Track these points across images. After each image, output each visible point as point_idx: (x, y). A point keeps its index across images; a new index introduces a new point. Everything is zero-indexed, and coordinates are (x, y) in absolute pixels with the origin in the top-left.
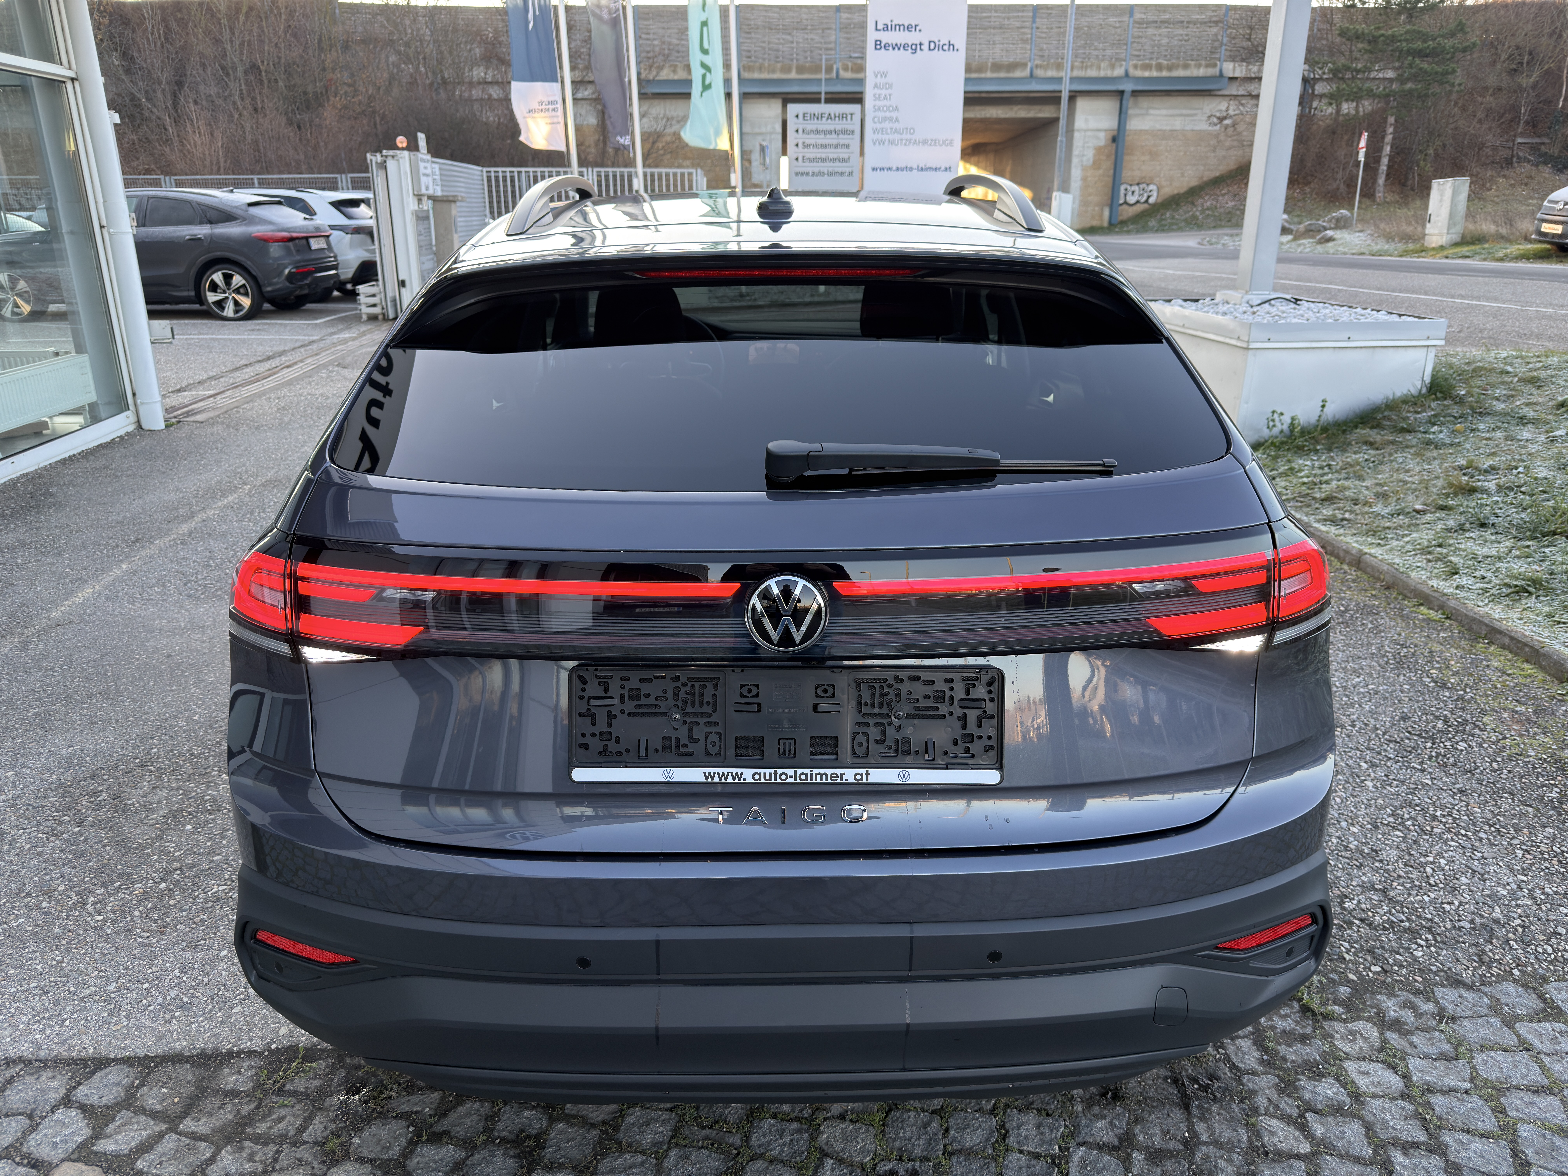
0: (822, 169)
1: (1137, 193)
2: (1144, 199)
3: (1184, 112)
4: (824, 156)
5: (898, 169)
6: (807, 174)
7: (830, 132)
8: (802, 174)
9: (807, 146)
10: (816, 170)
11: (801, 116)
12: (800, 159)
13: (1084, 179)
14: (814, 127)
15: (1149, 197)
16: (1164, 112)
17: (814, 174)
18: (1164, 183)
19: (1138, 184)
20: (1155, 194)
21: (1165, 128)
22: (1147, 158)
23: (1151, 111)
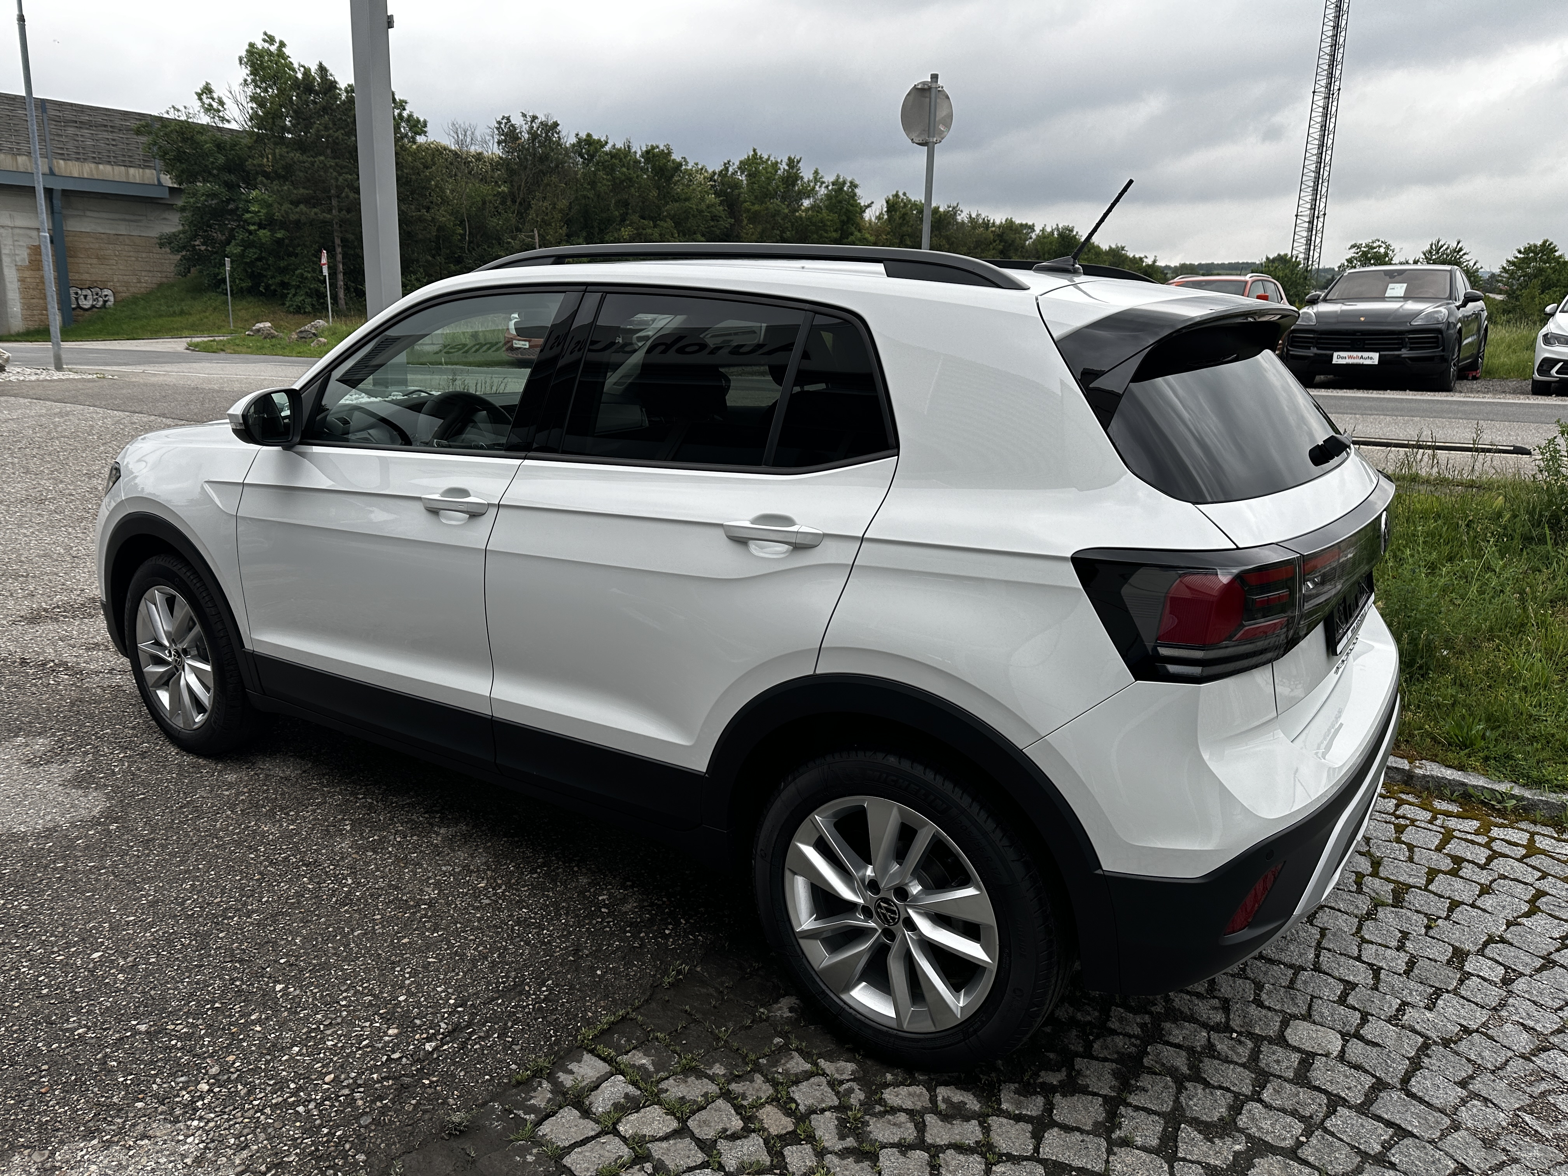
1: (88, 298)
2: (101, 303)
3: (127, 217)
13: (22, 280)
15: (105, 302)
16: (104, 215)
18: (120, 289)
19: (89, 288)
20: (112, 299)
21: (108, 232)
22: (95, 261)
23: (88, 213)
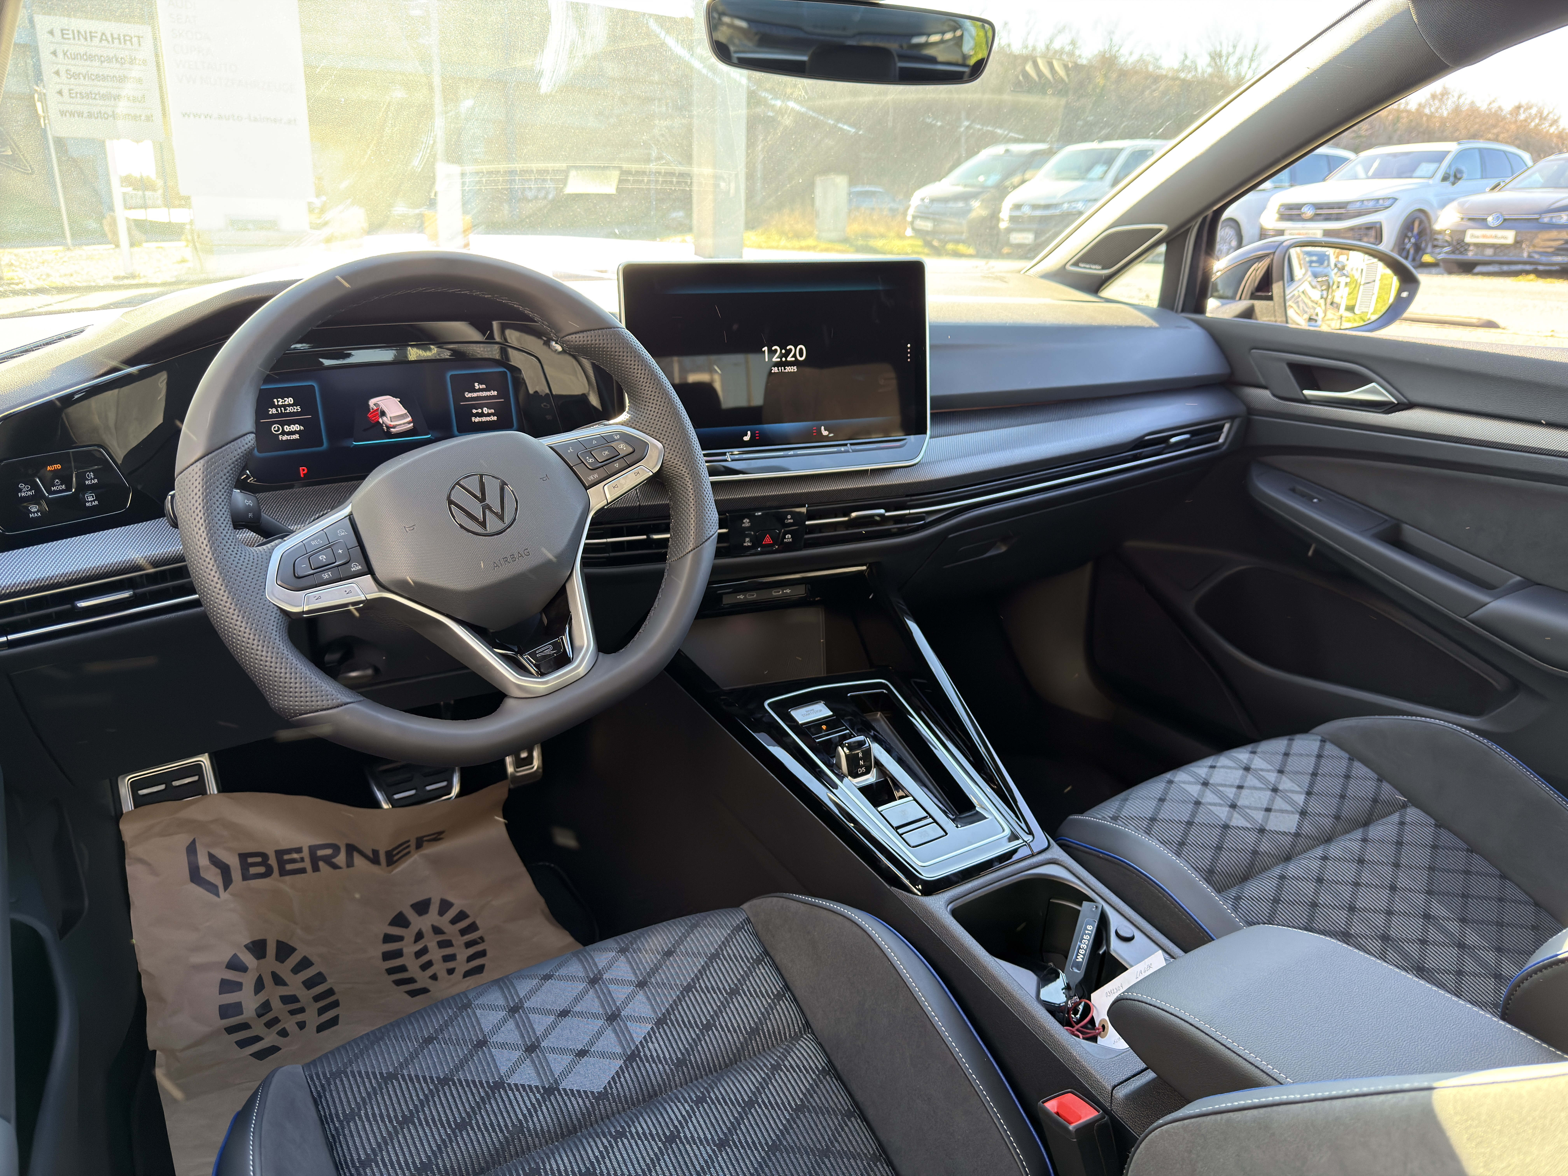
0: (103, 110)
4: (103, 91)
5: (220, 117)
6: (80, 114)
7: (109, 60)
8: (72, 114)
9: (76, 76)
10: (95, 110)
11: (58, 33)
12: (65, 92)
14: (82, 50)
17: (90, 115)
